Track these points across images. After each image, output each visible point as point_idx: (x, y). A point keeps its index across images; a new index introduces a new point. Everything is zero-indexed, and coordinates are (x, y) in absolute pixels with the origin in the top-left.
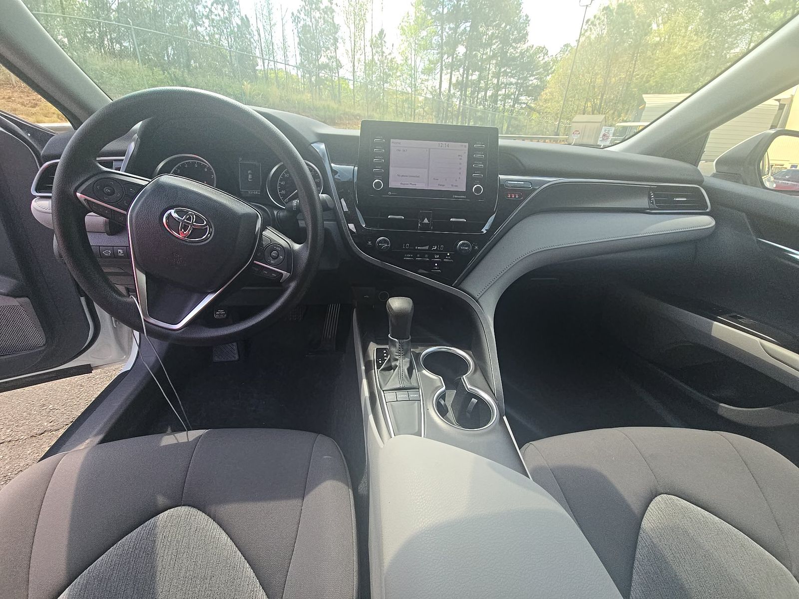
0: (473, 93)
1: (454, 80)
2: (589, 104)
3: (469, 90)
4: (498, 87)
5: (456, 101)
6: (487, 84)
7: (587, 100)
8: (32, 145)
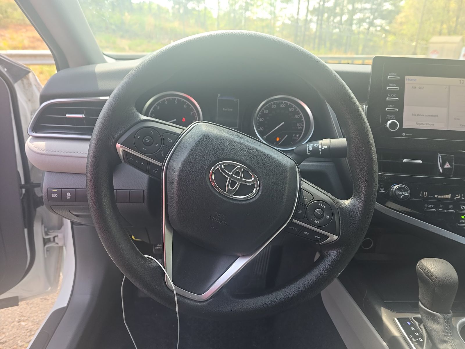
0: (329, 18)
1: (311, 9)
2: (445, 26)
3: (326, 15)
4: (353, 12)
5: (313, 27)
6: (342, 10)
7: (442, 23)
8: (8, 79)
